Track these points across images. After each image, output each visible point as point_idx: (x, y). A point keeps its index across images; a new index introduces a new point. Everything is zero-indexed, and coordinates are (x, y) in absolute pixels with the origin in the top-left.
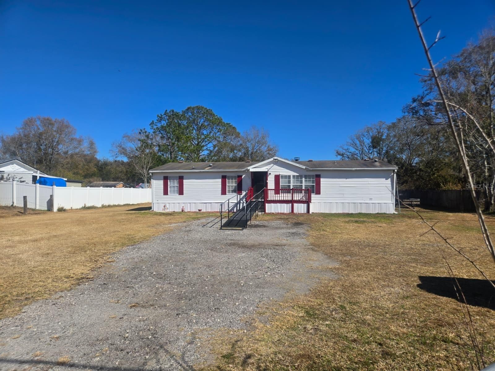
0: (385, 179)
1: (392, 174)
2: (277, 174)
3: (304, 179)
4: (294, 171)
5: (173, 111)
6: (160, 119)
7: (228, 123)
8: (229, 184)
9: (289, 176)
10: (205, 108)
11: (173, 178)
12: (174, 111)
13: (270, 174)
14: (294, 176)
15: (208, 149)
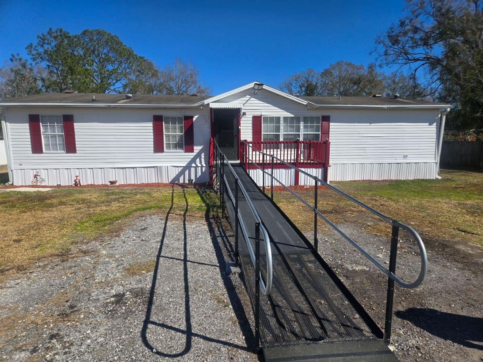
0: (427, 124)
1: (440, 116)
2: (258, 114)
3: (302, 125)
4: (287, 111)
5: (61, 30)
6: (43, 41)
7: (142, 56)
8: (168, 132)
9: (278, 119)
10: (108, 33)
11: (51, 119)
12: (63, 30)
13: (244, 114)
14: (285, 119)
15: (117, 90)
